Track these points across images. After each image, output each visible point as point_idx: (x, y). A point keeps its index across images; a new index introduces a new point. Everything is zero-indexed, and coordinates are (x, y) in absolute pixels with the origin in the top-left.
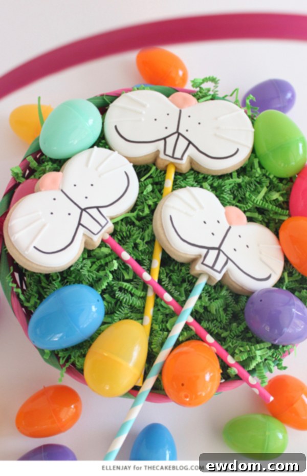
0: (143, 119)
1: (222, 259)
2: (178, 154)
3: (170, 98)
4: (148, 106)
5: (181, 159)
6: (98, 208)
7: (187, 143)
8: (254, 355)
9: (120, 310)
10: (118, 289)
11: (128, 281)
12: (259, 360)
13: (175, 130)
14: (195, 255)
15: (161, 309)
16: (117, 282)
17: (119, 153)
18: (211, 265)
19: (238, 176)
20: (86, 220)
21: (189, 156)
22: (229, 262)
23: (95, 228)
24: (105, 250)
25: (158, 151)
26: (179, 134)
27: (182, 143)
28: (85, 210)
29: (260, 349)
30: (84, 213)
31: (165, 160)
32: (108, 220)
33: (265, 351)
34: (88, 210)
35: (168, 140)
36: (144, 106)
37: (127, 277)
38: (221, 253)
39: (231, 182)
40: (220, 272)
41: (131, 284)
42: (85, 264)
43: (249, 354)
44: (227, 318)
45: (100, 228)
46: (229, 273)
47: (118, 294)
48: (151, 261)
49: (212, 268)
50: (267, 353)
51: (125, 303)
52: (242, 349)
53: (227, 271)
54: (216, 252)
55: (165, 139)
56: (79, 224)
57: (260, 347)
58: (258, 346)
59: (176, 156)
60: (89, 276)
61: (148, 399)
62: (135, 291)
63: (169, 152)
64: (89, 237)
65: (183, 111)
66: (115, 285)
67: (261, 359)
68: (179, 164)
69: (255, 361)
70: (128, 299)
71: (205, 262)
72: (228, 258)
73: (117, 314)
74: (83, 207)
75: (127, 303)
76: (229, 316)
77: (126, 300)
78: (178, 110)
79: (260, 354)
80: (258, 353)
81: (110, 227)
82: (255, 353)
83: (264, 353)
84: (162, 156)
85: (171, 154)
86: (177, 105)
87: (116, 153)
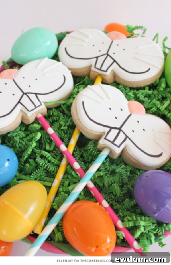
0: (85, 45)
1: (122, 137)
2: (104, 68)
3: (107, 34)
4: (90, 37)
5: (106, 71)
6: (36, 94)
7: (112, 61)
8: (138, 224)
9: (37, 171)
10: (39, 156)
11: (49, 152)
12: (142, 229)
13: (106, 53)
14: (101, 132)
15: (70, 177)
16: (40, 151)
17: (63, 63)
18: (112, 140)
19: (150, 90)
20: (25, 100)
21: (112, 70)
22: (127, 139)
23: (30, 106)
24: (37, 126)
25: (91, 66)
26: (108, 55)
27: (109, 61)
28: (26, 94)
29: (145, 221)
30: (25, 95)
31: (95, 72)
32: (42, 103)
33: (149, 224)
34: (28, 95)
35: (99, 58)
36: (87, 37)
37: (48, 148)
38: (121, 132)
39: (144, 92)
40: (119, 147)
41: (50, 154)
42: (19, 134)
43: (134, 223)
44: (122, 193)
45: (34, 107)
46: (127, 148)
47: (38, 159)
48: (69, 139)
49: (113, 142)
50: (150, 226)
51: (41, 166)
52: (129, 218)
53: (125, 147)
54: (118, 131)
55: (97, 58)
56: (19, 102)
57: (145, 219)
58: (143, 218)
59: (102, 69)
60: (20, 142)
61: (42, 247)
62: (51, 159)
63: (98, 66)
64: (25, 113)
65: (114, 42)
66: (38, 152)
67: (145, 229)
68: (105, 75)
69: (139, 230)
70: (44, 164)
71: (107, 138)
72: (127, 137)
73: (34, 173)
74: (25, 92)
75: (42, 167)
76: (124, 191)
77: (42, 164)
78: (111, 41)
79: (143, 225)
80: (142, 223)
81: (43, 109)
82: (139, 223)
83: (148, 225)
84: (93, 68)
85: (99, 67)
86: (111, 38)
87: (60, 63)
